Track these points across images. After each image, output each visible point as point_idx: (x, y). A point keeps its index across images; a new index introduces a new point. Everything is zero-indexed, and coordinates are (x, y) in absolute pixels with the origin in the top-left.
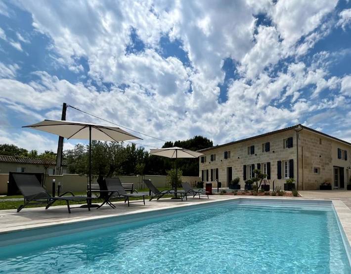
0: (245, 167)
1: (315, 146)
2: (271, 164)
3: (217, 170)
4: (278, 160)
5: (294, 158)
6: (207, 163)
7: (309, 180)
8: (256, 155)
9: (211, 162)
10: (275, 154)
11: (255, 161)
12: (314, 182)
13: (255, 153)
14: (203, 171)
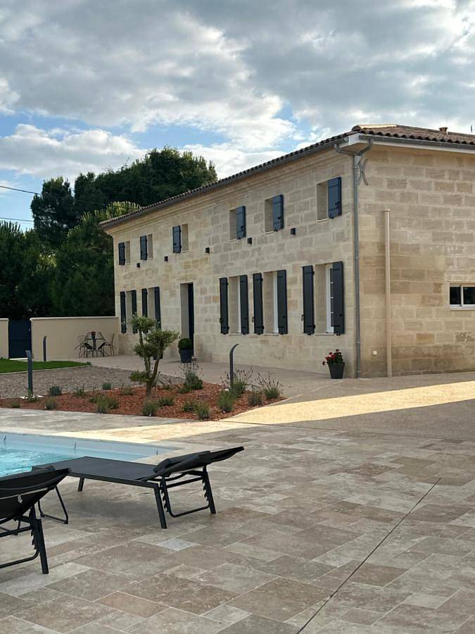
0: (224, 283)
1: (457, 200)
2: (289, 276)
3: (157, 290)
4: (305, 263)
5: (346, 257)
6: (133, 266)
7: (420, 337)
8: (250, 241)
9: (141, 262)
10: (297, 240)
11: (247, 265)
12: (453, 342)
13: (248, 236)
14: (123, 295)
